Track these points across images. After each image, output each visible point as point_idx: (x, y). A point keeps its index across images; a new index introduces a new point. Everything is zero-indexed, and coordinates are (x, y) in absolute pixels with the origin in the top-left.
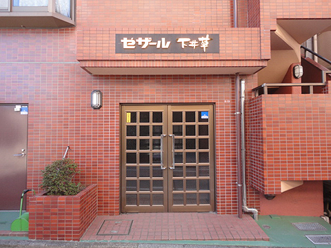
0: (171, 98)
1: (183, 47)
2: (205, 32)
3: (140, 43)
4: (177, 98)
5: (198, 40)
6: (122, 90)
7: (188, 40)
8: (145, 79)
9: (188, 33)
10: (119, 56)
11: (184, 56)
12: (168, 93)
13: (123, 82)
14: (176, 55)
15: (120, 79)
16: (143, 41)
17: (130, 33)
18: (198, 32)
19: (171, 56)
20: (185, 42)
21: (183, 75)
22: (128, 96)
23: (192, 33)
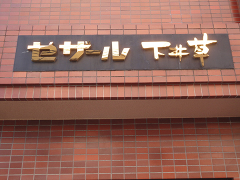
0: (133, 170)
1: (156, 57)
2: (198, 32)
3: (67, 51)
4: (146, 170)
5: (186, 45)
6: (27, 153)
7: (167, 44)
8: (78, 128)
9: (165, 32)
10: (21, 77)
11: (159, 76)
12: (127, 157)
13: (29, 134)
14: (142, 73)
15: (24, 128)
16: (74, 47)
17: (48, 33)
18: (185, 32)
19: (131, 76)
20: (160, 49)
21: (156, 120)
22: (38, 165)
23: (172, 32)
